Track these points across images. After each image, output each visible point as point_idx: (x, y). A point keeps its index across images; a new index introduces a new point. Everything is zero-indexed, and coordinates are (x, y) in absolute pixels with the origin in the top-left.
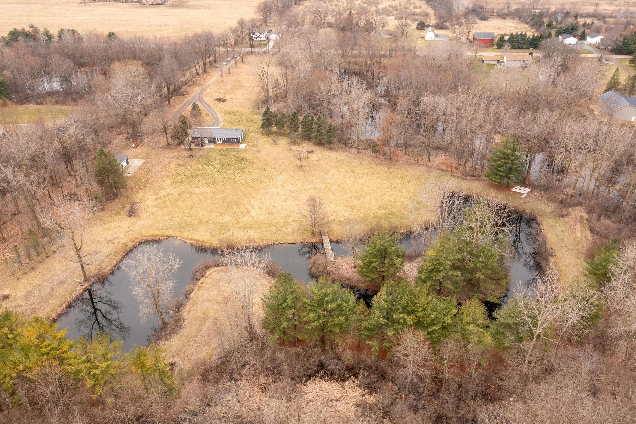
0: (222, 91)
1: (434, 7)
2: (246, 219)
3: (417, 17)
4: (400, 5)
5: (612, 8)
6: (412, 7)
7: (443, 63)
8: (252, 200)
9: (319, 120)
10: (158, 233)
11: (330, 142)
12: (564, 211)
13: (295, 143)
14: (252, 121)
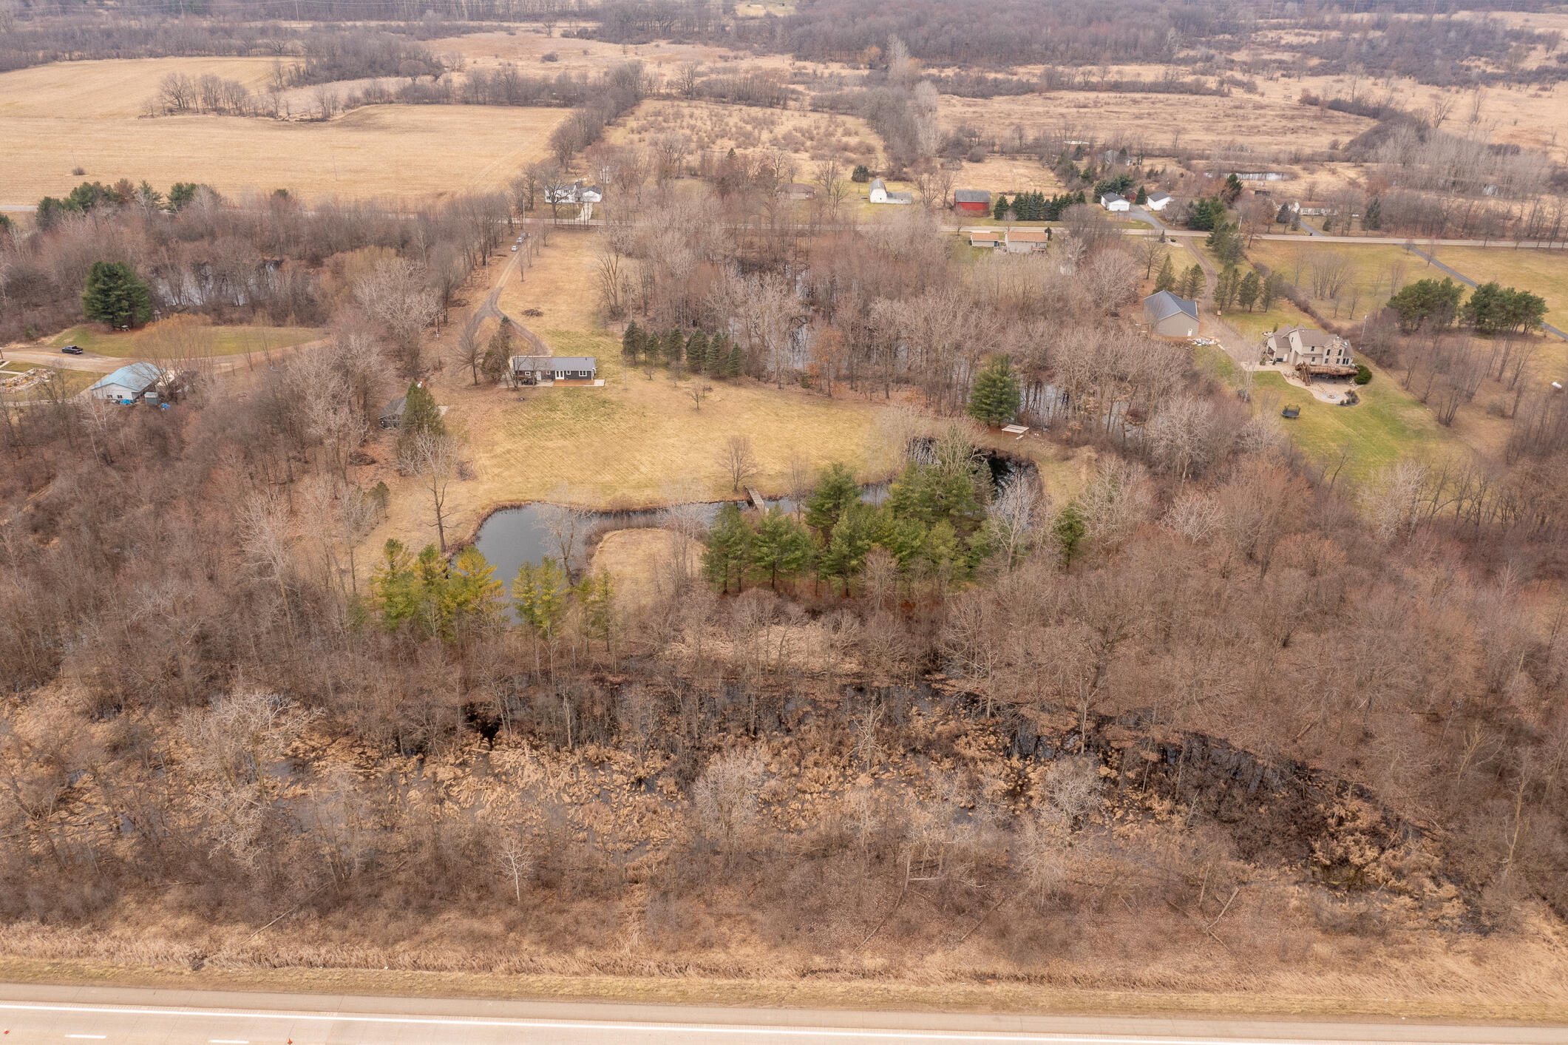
0: (530, 298)
1: (881, 132)
2: (636, 476)
3: (853, 156)
4: (817, 128)
5: (1209, 138)
6: (840, 131)
7: (903, 250)
8: (637, 454)
9: (716, 340)
10: (514, 497)
11: (736, 374)
12: (1070, 453)
13: (680, 378)
14: (598, 346)
